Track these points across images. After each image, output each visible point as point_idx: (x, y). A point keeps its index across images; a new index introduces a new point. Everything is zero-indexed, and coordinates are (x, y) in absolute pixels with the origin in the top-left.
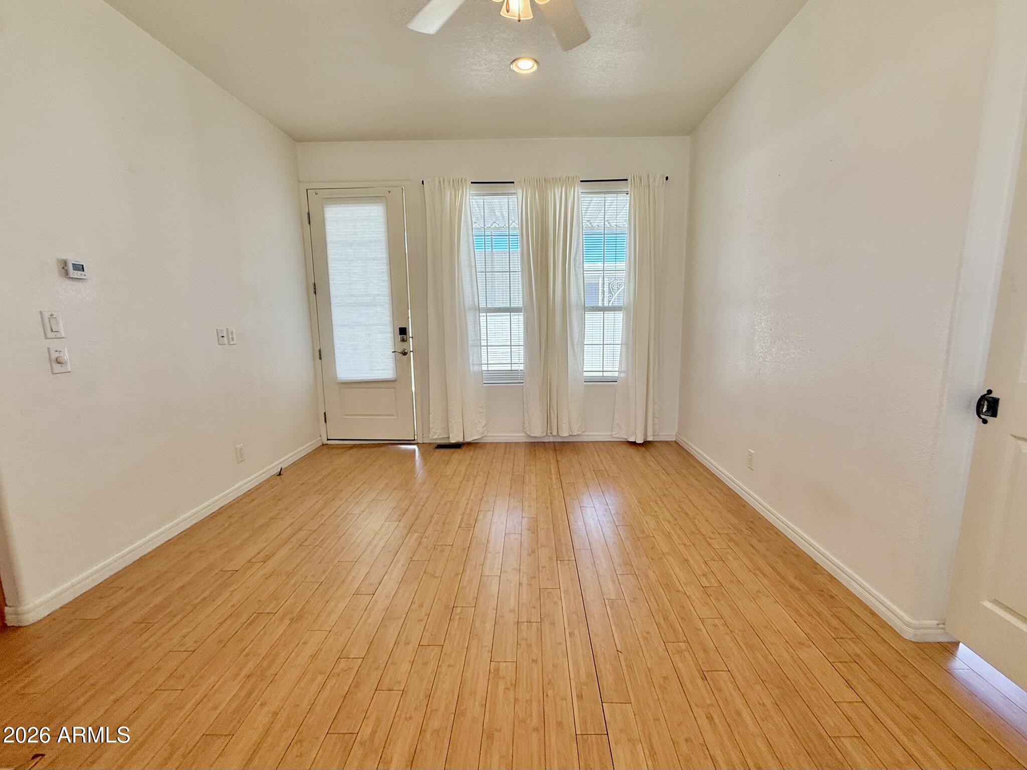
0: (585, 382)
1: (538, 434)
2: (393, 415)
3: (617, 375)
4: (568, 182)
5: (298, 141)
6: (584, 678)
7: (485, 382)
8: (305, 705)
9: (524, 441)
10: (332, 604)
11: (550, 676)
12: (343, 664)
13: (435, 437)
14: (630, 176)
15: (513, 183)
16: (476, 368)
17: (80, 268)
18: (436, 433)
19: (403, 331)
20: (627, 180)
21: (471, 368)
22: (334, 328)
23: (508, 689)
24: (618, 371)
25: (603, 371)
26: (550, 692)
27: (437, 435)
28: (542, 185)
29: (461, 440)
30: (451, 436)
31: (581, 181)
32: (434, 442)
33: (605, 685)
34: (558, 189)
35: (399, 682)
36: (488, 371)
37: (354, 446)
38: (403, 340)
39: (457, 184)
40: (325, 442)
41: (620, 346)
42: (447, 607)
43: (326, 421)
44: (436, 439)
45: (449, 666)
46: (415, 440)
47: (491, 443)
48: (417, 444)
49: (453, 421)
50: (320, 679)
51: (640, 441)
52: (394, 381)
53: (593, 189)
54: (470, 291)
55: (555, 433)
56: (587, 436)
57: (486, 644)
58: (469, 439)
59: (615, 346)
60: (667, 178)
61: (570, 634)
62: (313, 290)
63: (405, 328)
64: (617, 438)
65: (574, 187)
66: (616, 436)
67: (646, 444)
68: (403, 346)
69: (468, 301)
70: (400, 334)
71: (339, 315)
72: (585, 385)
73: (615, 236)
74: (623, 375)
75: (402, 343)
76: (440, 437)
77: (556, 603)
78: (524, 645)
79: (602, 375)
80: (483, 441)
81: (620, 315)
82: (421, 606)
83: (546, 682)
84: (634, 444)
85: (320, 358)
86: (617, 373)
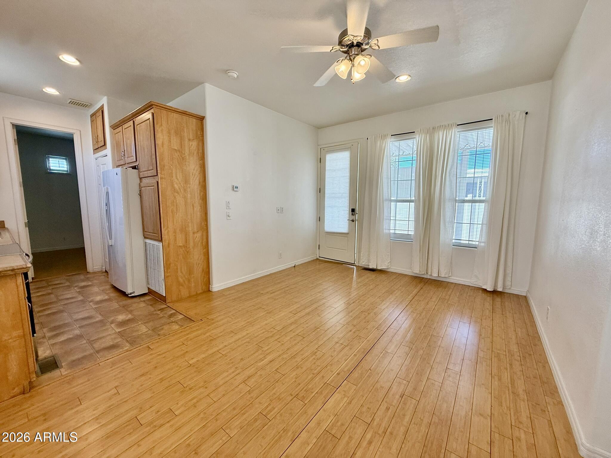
0: (453, 246)
1: (418, 272)
2: (346, 250)
3: (478, 244)
4: (448, 127)
5: (319, 128)
6: (346, 369)
7: (391, 239)
8: (256, 335)
9: (411, 275)
10: (281, 312)
11: (333, 363)
12: (272, 330)
13: (363, 264)
14: (494, 117)
15: (414, 132)
16: (387, 231)
17: (237, 187)
18: (364, 262)
19: (353, 210)
20: (492, 119)
21: (384, 231)
22: (326, 207)
23: (315, 359)
24: (479, 241)
25: (469, 241)
26: (328, 367)
27: (363, 263)
28: (432, 131)
29: (375, 267)
30: (370, 264)
31: (458, 125)
32: (363, 266)
33: (353, 375)
34: (441, 132)
35: (283, 341)
36: (395, 233)
37: (328, 262)
38: (352, 215)
39: (384, 137)
40: (318, 258)
41: (481, 225)
42: (316, 327)
43: (319, 249)
44: (364, 265)
45: (301, 344)
46: (354, 263)
47: (392, 272)
48: (356, 266)
49: (371, 257)
50: (264, 331)
51: (490, 289)
52: (348, 234)
53: (468, 128)
54: (387, 191)
55: (429, 274)
56: (453, 279)
57: (319, 343)
58: (379, 268)
59: (478, 225)
60: (527, 113)
61: (355, 355)
62: (319, 191)
63: (354, 209)
64: (475, 284)
65: (452, 129)
66: (474, 283)
67: (495, 292)
68: (353, 217)
69: (386, 196)
70: (352, 212)
71: (327, 202)
72: (453, 248)
73: (483, 155)
74: (482, 244)
75: (352, 216)
76: (366, 264)
77: (359, 343)
78: (333, 350)
79: (468, 243)
80: (388, 271)
81: (482, 205)
82: (307, 324)
83: (330, 363)
84: (485, 290)
85: (319, 221)
86: (478, 242)
